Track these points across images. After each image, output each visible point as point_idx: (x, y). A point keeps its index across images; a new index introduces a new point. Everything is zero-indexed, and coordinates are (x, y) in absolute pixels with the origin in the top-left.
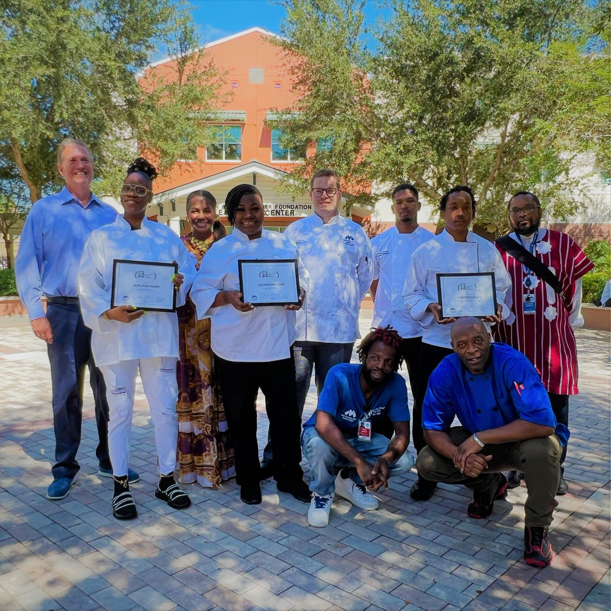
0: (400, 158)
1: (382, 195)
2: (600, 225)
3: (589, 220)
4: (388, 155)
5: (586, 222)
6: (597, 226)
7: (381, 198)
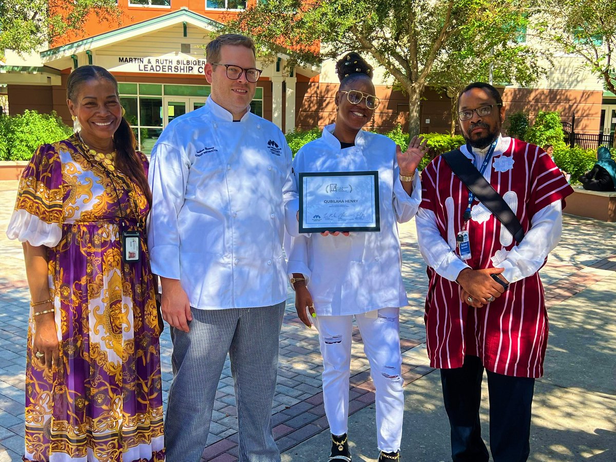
0: (338, 20)
1: (327, 55)
2: (567, 91)
3: (555, 85)
4: (324, 14)
5: (552, 87)
6: (563, 92)
7: (326, 58)
